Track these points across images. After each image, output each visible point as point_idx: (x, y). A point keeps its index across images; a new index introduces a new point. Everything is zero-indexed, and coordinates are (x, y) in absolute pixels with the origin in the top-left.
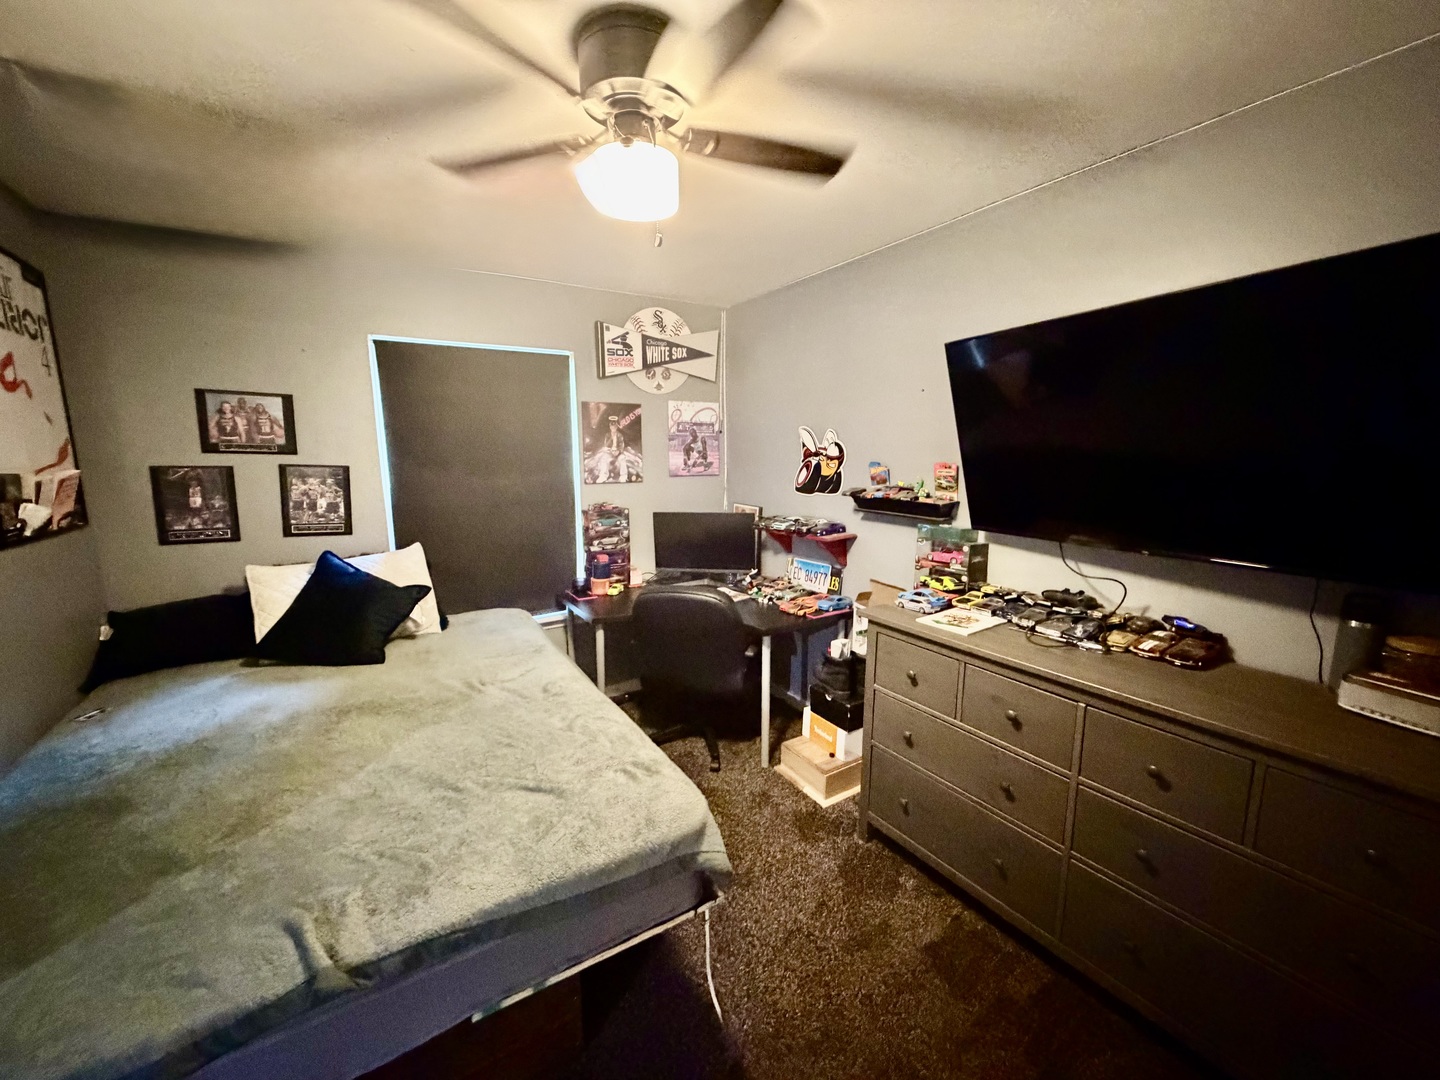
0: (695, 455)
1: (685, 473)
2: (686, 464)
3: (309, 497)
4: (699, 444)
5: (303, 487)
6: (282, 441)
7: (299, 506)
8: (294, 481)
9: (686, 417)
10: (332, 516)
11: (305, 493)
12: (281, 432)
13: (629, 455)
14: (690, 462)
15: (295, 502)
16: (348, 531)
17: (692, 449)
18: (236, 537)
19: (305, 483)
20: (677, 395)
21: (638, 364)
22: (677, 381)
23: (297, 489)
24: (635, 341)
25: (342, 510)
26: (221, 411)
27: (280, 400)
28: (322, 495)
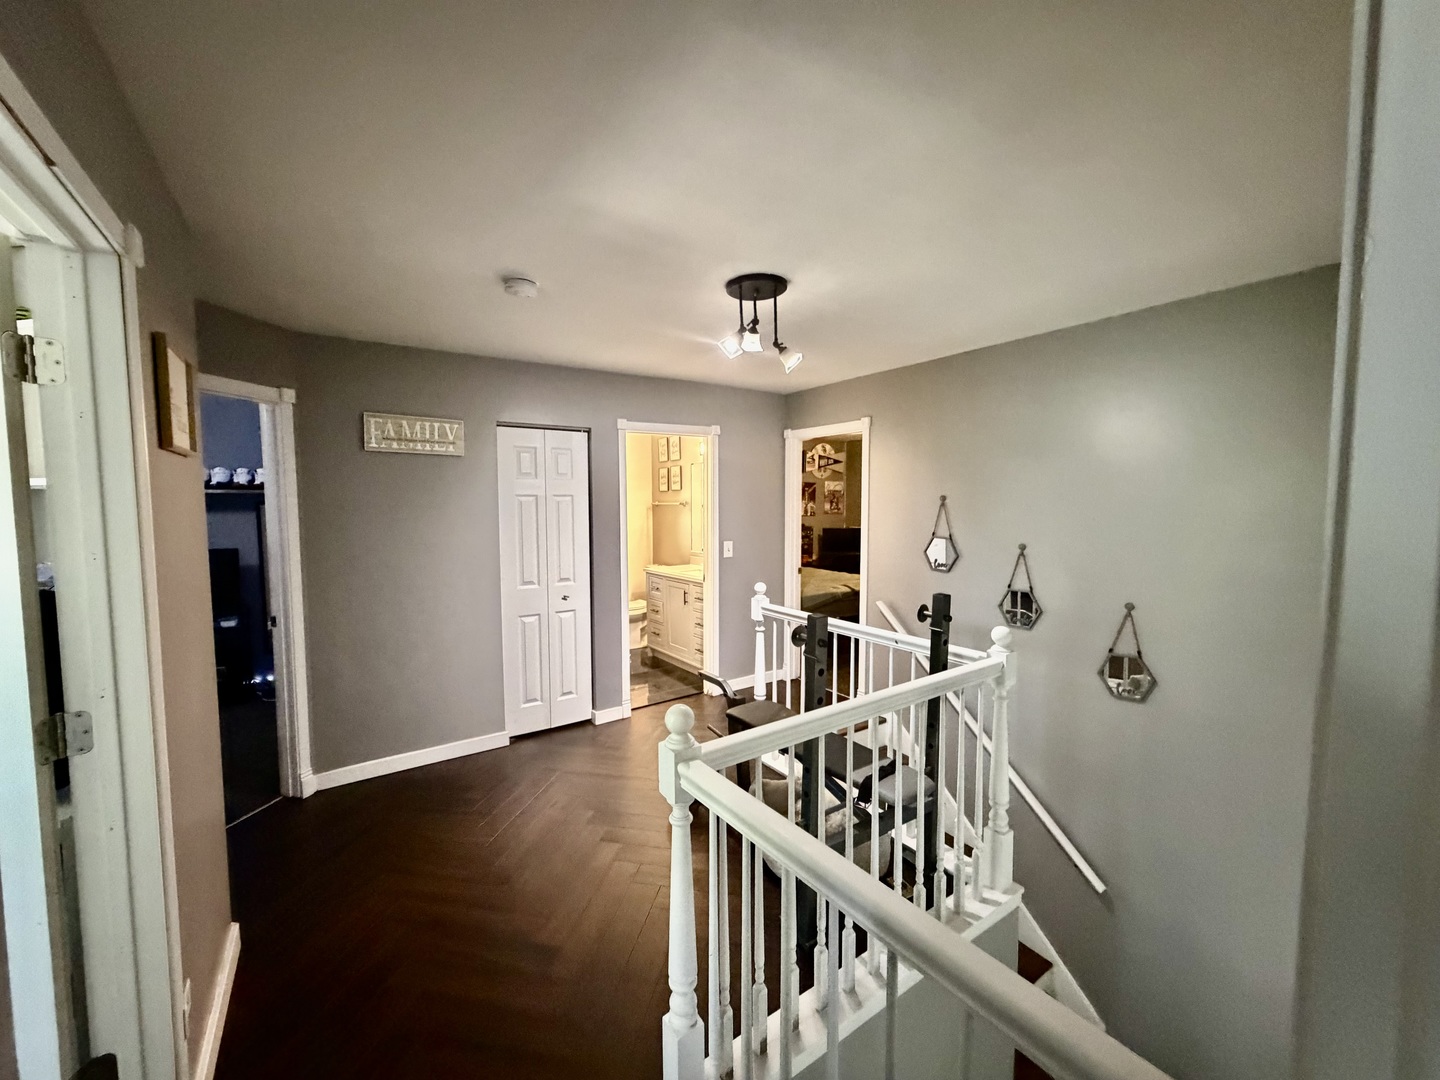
0: (834, 504)
1: (830, 512)
4: (836, 499)
9: (832, 488)
13: (811, 504)
14: (832, 508)
20: (828, 479)
21: (817, 466)
22: (828, 473)
24: (816, 458)
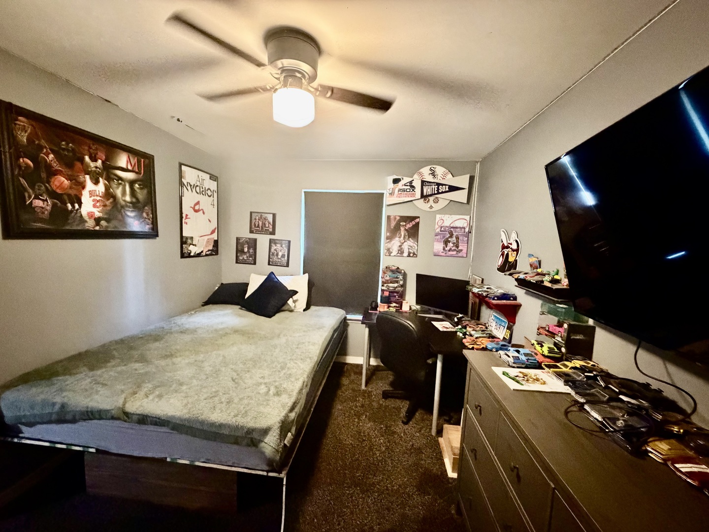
0: (450, 245)
1: (443, 254)
2: (444, 249)
3: (276, 251)
4: (454, 239)
5: (275, 247)
6: (271, 230)
7: (273, 254)
8: (273, 245)
9: (447, 224)
10: (283, 259)
11: (275, 250)
12: (271, 227)
14: (448, 248)
15: (272, 253)
16: (288, 266)
17: (449, 242)
18: (255, 264)
19: (276, 246)
20: (442, 211)
21: (418, 195)
22: (442, 203)
23: (274, 247)
24: (417, 184)
25: (286, 257)
26: (255, 219)
27: (272, 215)
28: (281, 251)
